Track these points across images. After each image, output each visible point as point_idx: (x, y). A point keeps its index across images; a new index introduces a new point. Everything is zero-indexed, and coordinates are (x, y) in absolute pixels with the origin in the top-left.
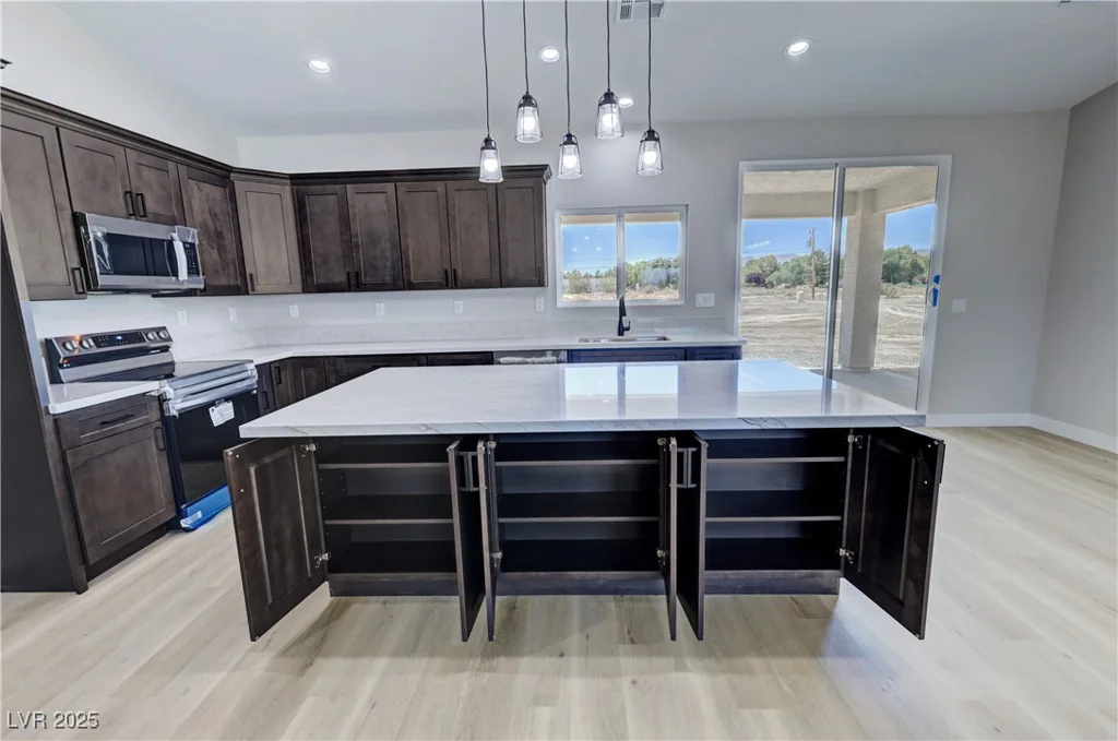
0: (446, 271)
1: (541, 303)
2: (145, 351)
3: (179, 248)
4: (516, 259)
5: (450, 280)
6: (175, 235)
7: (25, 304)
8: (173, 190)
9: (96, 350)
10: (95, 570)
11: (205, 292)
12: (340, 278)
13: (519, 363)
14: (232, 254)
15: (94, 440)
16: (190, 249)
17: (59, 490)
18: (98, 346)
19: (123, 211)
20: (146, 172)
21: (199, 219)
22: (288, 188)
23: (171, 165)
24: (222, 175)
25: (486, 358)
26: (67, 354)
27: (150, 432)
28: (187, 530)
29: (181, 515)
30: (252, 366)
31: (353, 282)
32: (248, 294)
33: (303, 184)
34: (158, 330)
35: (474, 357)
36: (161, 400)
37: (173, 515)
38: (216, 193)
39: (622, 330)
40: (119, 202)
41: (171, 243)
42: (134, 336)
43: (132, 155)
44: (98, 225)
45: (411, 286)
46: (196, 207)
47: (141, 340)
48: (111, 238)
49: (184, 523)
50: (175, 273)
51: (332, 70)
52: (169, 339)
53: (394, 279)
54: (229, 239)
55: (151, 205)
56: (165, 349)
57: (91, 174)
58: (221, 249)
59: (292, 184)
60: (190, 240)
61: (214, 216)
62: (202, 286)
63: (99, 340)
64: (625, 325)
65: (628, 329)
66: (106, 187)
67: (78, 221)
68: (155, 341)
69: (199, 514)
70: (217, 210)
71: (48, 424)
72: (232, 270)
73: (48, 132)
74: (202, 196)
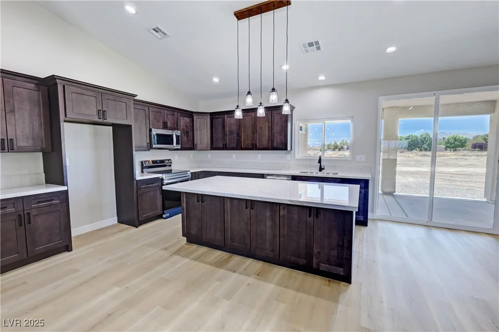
0: (253, 144)
1: (289, 156)
2: (165, 166)
3: (174, 137)
4: (278, 139)
5: (254, 147)
6: (174, 133)
7: (134, 152)
8: (175, 120)
9: (152, 165)
10: (141, 223)
11: (181, 149)
12: (221, 145)
13: (272, 179)
14: (191, 138)
15: (145, 188)
16: (177, 137)
17: (135, 200)
18: (153, 164)
19: (162, 127)
20: (169, 116)
21: (182, 127)
22: (209, 117)
23: (176, 113)
24: (190, 114)
25: (262, 176)
26: (146, 165)
27: (159, 188)
28: (165, 218)
29: (164, 213)
30: (189, 173)
31: (224, 147)
32: (194, 150)
33: (213, 115)
34: (168, 160)
35: (258, 175)
36: (162, 179)
37: (162, 213)
38: (187, 120)
39: (321, 169)
40: (161, 125)
41: (172, 135)
42: (162, 161)
43: (166, 112)
44: (154, 131)
45: (242, 149)
46: (182, 124)
47: (164, 163)
48: (157, 135)
49: (164, 216)
50: (173, 144)
51: (219, 81)
52: (171, 163)
53: (237, 146)
54: (190, 133)
55: (169, 125)
56: (170, 166)
57: (155, 118)
58: (188, 137)
59: (210, 115)
60: (178, 134)
61: (186, 126)
62: (180, 148)
63: (153, 162)
64: (322, 167)
65: (324, 169)
66: (159, 120)
67: (150, 130)
68: (167, 163)
69: (168, 215)
70: (188, 125)
71: (135, 182)
72: (190, 143)
73: (147, 109)
74: (184, 121)
